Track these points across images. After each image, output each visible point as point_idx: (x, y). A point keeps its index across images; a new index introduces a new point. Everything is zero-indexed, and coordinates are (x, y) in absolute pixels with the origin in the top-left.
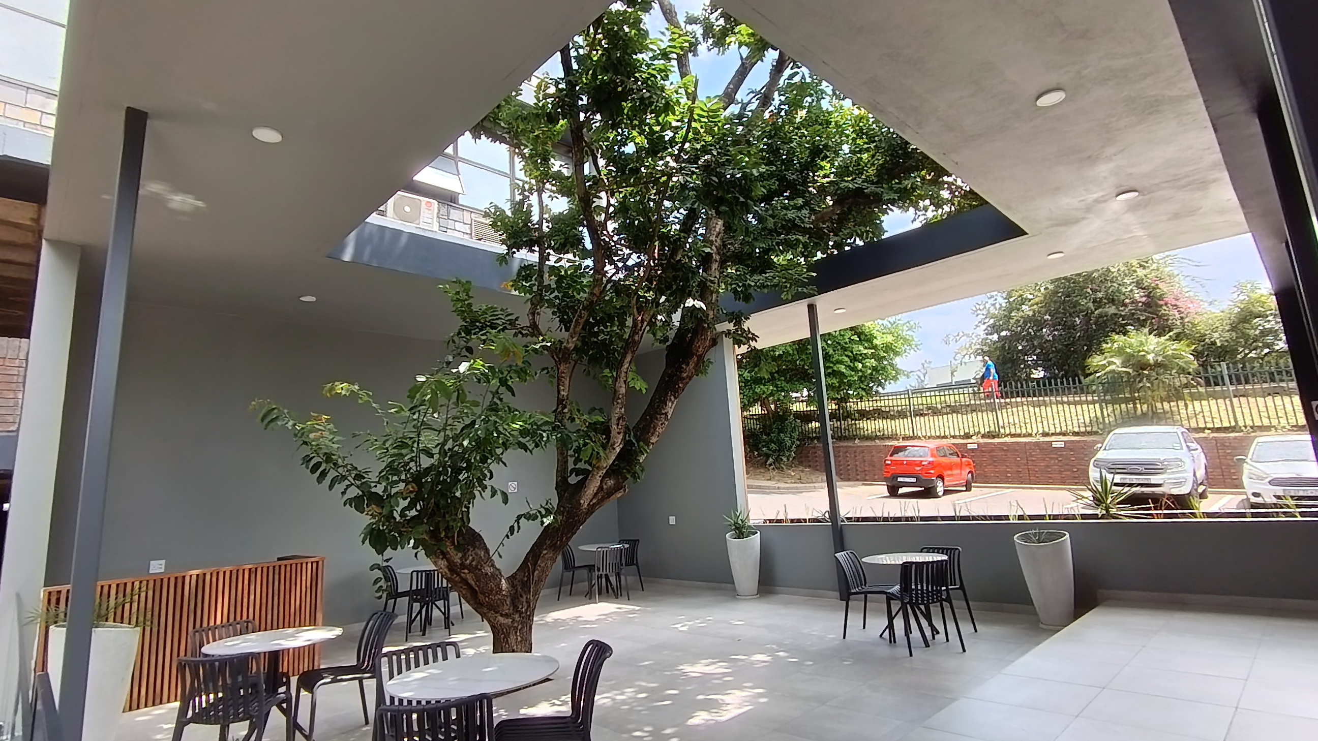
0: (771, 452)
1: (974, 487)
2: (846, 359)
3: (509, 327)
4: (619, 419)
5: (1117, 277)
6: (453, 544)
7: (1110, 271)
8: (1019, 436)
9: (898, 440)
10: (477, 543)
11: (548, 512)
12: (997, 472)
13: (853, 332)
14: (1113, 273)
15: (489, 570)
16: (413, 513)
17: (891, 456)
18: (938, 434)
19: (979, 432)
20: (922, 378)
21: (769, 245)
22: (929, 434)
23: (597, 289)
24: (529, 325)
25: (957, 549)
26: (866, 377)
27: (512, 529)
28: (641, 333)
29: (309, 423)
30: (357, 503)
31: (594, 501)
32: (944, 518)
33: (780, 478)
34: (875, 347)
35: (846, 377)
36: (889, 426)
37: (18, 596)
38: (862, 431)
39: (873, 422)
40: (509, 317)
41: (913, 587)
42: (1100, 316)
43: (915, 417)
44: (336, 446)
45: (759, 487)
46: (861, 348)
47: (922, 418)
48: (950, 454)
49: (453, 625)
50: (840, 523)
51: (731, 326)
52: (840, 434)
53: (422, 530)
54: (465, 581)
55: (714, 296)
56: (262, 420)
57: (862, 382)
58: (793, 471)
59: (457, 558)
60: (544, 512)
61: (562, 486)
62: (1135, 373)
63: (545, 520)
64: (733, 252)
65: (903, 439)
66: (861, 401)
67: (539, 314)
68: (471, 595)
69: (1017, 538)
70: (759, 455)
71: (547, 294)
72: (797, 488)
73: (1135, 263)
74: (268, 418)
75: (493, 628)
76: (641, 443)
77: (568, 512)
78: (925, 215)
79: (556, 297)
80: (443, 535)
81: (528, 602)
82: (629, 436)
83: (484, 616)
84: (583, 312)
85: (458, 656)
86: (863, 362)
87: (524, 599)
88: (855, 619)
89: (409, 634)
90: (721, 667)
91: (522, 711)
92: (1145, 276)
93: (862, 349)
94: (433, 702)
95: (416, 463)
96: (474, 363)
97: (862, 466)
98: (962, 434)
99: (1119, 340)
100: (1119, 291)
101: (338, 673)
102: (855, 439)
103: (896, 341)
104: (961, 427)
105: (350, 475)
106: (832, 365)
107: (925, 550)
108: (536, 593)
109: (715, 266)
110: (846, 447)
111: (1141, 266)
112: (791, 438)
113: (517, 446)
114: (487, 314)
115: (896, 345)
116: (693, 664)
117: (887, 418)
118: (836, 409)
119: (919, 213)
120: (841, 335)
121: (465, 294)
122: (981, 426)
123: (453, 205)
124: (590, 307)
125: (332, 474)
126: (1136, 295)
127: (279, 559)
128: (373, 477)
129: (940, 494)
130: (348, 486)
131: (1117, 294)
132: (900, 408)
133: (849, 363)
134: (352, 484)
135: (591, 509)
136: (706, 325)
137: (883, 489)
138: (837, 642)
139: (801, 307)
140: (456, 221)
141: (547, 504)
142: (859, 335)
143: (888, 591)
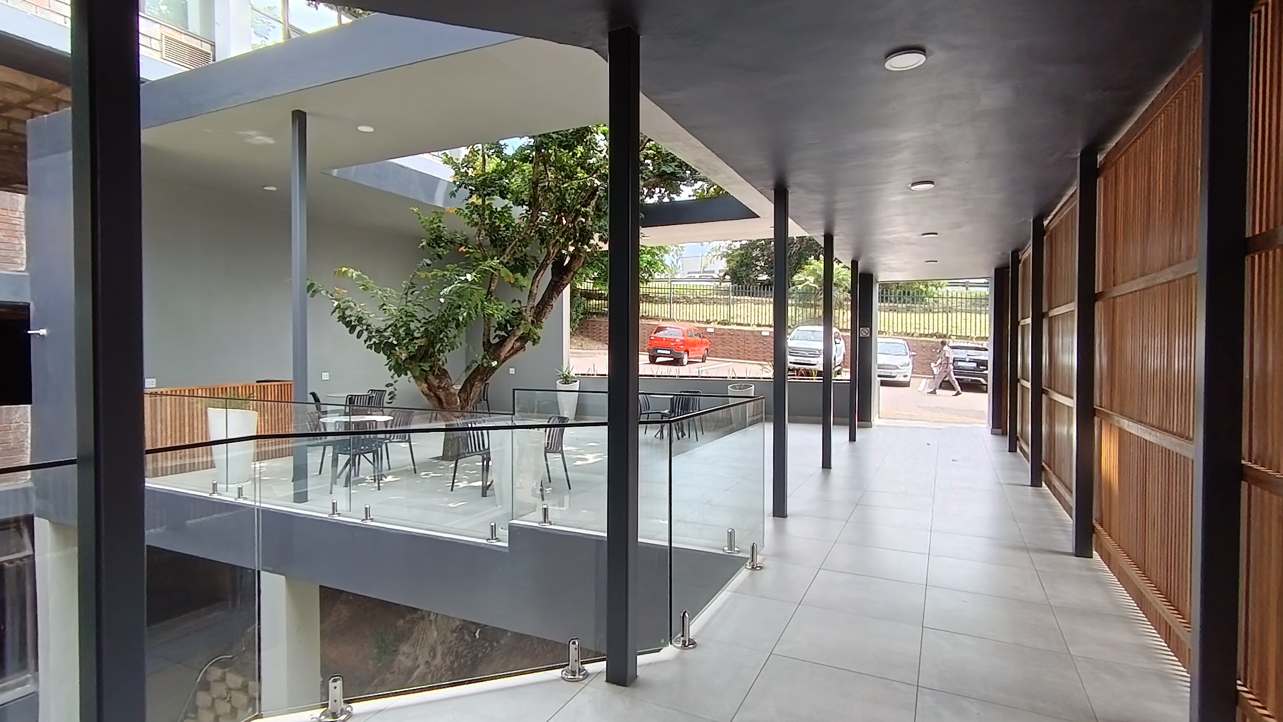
1: (708, 360)
8: (742, 325)
9: (660, 321)
12: (724, 350)
17: (655, 333)
18: (688, 319)
19: (716, 320)
22: (681, 319)
28: (551, 259)
31: (508, 355)
36: (653, 309)
43: (673, 304)
47: (678, 305)
48: (695, 335)
61: (488, 344)
65: (664, 320)
69: (730, 387)
76: (539, 322)
98: (705, 320)
99: (814, 264)
104: (705, 315)
117: (653, 302)
121: (438, 220)
122: (719, 315)
125: (358, 329)
129: (685, 363)
132: (663, 295)
134: (373, 336)
135: (505, 359)
137: (646, 358)
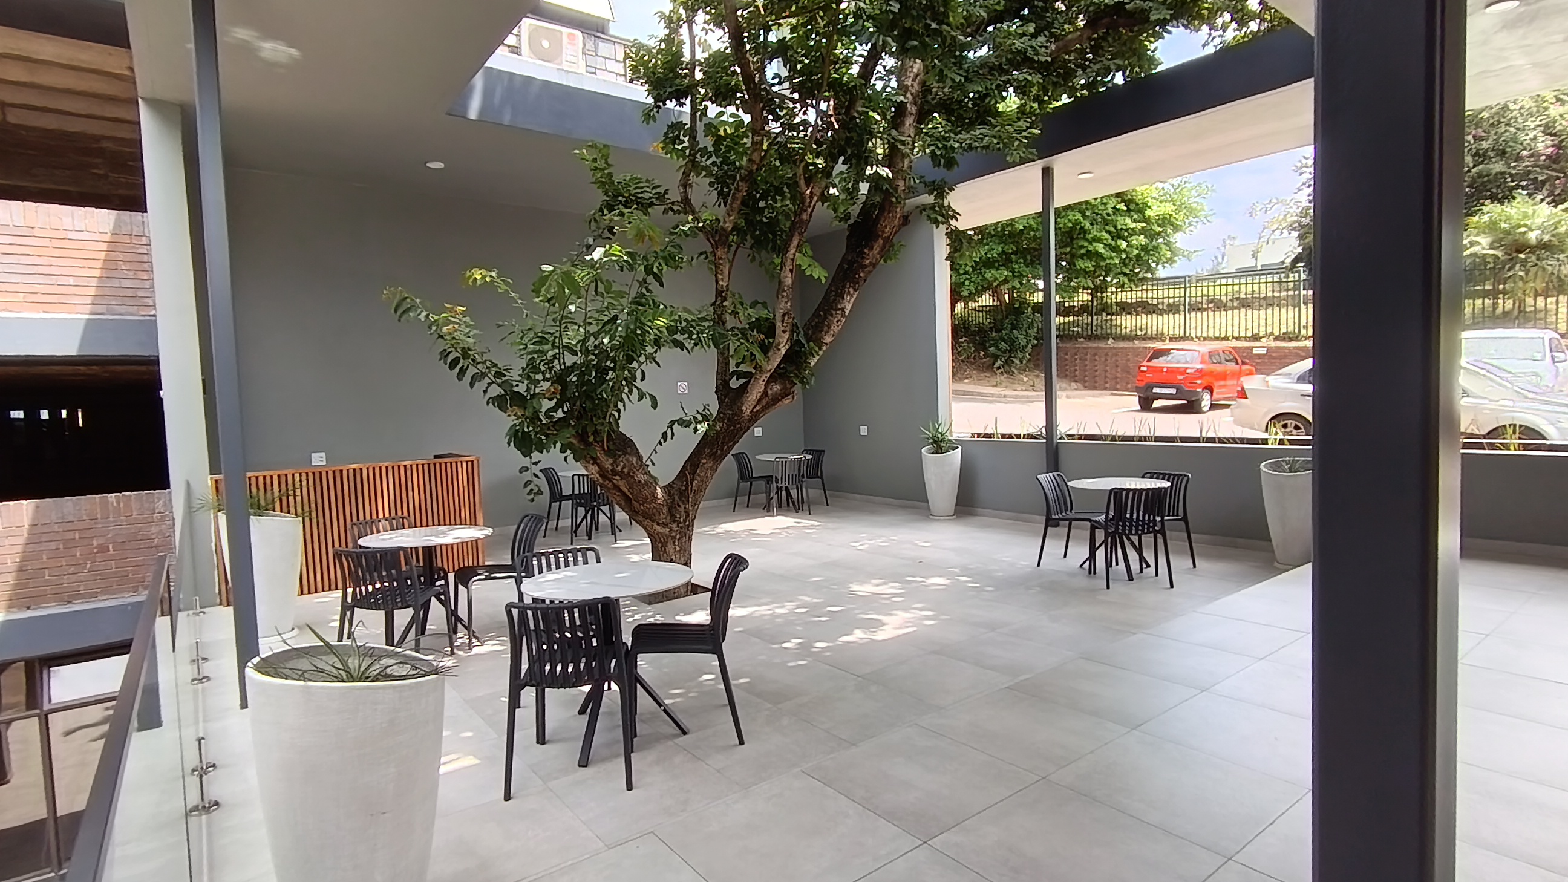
0: (999, 353)
2: (1107, 236)
3: (656, 202)
4: (784, 315)
5: (1516, 118)
6: (603, 449)
7: (1508, 109)
9: (1164, 341)
10: (629, 450)
11: (705, 418)
13: (1119, 199)
14: (1512, 111)
15: (641, 477)
16: (560, 414)
17: (1149, 361)
18: (1217, 335)
19: (1272, 333)
20: (1220, 260)
21: (986, 88)
22: (1205, 335)
23: (756, 154)
24: (679, 200)
25: (1185, 476)
26: (1131, 259)
27: (664, 435)
28: (810, 210)
29: (443, 315)
30: (500, 402)
31: (758, 408)
32: (1184, 439)
33: (1008, 384)
34: (1147, 220)
35: (1105, 259)
36: (1155, 324)
37: (188, 484)
38: (1118, 329)
39: (1134, 317)
40: (658, 190)
41: (1128, 516)
42: (1480, 175)
43: (1190, 312)
44: (471, 340)
45: (980, 394)
46: (1128, 221)
47: (1199, 314)
48: (1227, 361)
49: (621, 531)
50: (1057, 441)
51: (929, 199)
52: (1090, 333)
53: (569, 435)
54: (617, 488)
55: (906, 162)
56: (396, 311)
57: (1125, 265)
58: (1026, 376)
59: (608, 463)
60: (700, 418)
61: (723, 389)
62: (1507, 257)
63: (699, 426)
64: (940, 98)
65: (1171, 339)
66: (1122, 291)
67: (691, 186)
68: (626, 503)
69: (1265, 466)
70: (986, 356)
71: (703, 160)
72: (1028, 397)
73: (1550, 96)
74: (402, 309)
75: (650, 536)
76: (812, 344)
77: (729, 418)
78: (1222, 36)
79: (714, 163)
80: (591, 439)
81: (687, 512)
82: (798, 335)
83: (640, 523)
84: (740, 183)
85: (598, 561)
86: (1129, 239)
87: (682, 509)
88: (1055, 547)
89: (574, 538)
90: (892, 587)
91: (678, 618)
92: (1561, 116)
93: (1130, 222)
94: (557, 602)
95: (559, 361)
96: (610, 248)
97: (1114, 372)
98: (1249, 334)
99: (1491, 211)
100: (1515, 139)
101: (493, 571)
102: (1108, 339)
103: (1178, 210)
104: (1249, 326)
105: (490, 372)
106: (1086, 244)
107: (1149, 475)
108: (696, 503)
109: (909, 121)
110: (1096, 348)
111: (1558, 100)
112: (1026, 335)
113: (672, 344)
114: (630, 186)
115: (1177, 216)
116: (862, 582)
117: (1154, 312)
118: (1088, 301)
119: (1214, 33)
120: (1103, 204)
121: (603, 161)
122: (1276, 325)
123: (602, 36)
124: (750, 178)
125: (472, 371)
126: (1538, 145)
127: (436, 457)
128: (515, 374)
129: (1206, 409)
130: (489, 384)
131: (1511, 144)
132: (1171, 301)
133: (1110, 241)
134: (493, 382)
135: (754, 418)
136: (894, 200)
137: (1134, 401)
138: (1029, 570)
139: (1032, 172)
140: (606, 58)
141: (704, 410)
142: (1127, 203)
143: (1094, 519)
